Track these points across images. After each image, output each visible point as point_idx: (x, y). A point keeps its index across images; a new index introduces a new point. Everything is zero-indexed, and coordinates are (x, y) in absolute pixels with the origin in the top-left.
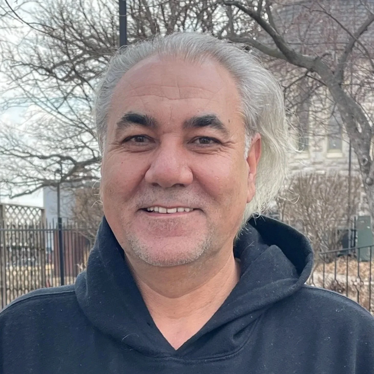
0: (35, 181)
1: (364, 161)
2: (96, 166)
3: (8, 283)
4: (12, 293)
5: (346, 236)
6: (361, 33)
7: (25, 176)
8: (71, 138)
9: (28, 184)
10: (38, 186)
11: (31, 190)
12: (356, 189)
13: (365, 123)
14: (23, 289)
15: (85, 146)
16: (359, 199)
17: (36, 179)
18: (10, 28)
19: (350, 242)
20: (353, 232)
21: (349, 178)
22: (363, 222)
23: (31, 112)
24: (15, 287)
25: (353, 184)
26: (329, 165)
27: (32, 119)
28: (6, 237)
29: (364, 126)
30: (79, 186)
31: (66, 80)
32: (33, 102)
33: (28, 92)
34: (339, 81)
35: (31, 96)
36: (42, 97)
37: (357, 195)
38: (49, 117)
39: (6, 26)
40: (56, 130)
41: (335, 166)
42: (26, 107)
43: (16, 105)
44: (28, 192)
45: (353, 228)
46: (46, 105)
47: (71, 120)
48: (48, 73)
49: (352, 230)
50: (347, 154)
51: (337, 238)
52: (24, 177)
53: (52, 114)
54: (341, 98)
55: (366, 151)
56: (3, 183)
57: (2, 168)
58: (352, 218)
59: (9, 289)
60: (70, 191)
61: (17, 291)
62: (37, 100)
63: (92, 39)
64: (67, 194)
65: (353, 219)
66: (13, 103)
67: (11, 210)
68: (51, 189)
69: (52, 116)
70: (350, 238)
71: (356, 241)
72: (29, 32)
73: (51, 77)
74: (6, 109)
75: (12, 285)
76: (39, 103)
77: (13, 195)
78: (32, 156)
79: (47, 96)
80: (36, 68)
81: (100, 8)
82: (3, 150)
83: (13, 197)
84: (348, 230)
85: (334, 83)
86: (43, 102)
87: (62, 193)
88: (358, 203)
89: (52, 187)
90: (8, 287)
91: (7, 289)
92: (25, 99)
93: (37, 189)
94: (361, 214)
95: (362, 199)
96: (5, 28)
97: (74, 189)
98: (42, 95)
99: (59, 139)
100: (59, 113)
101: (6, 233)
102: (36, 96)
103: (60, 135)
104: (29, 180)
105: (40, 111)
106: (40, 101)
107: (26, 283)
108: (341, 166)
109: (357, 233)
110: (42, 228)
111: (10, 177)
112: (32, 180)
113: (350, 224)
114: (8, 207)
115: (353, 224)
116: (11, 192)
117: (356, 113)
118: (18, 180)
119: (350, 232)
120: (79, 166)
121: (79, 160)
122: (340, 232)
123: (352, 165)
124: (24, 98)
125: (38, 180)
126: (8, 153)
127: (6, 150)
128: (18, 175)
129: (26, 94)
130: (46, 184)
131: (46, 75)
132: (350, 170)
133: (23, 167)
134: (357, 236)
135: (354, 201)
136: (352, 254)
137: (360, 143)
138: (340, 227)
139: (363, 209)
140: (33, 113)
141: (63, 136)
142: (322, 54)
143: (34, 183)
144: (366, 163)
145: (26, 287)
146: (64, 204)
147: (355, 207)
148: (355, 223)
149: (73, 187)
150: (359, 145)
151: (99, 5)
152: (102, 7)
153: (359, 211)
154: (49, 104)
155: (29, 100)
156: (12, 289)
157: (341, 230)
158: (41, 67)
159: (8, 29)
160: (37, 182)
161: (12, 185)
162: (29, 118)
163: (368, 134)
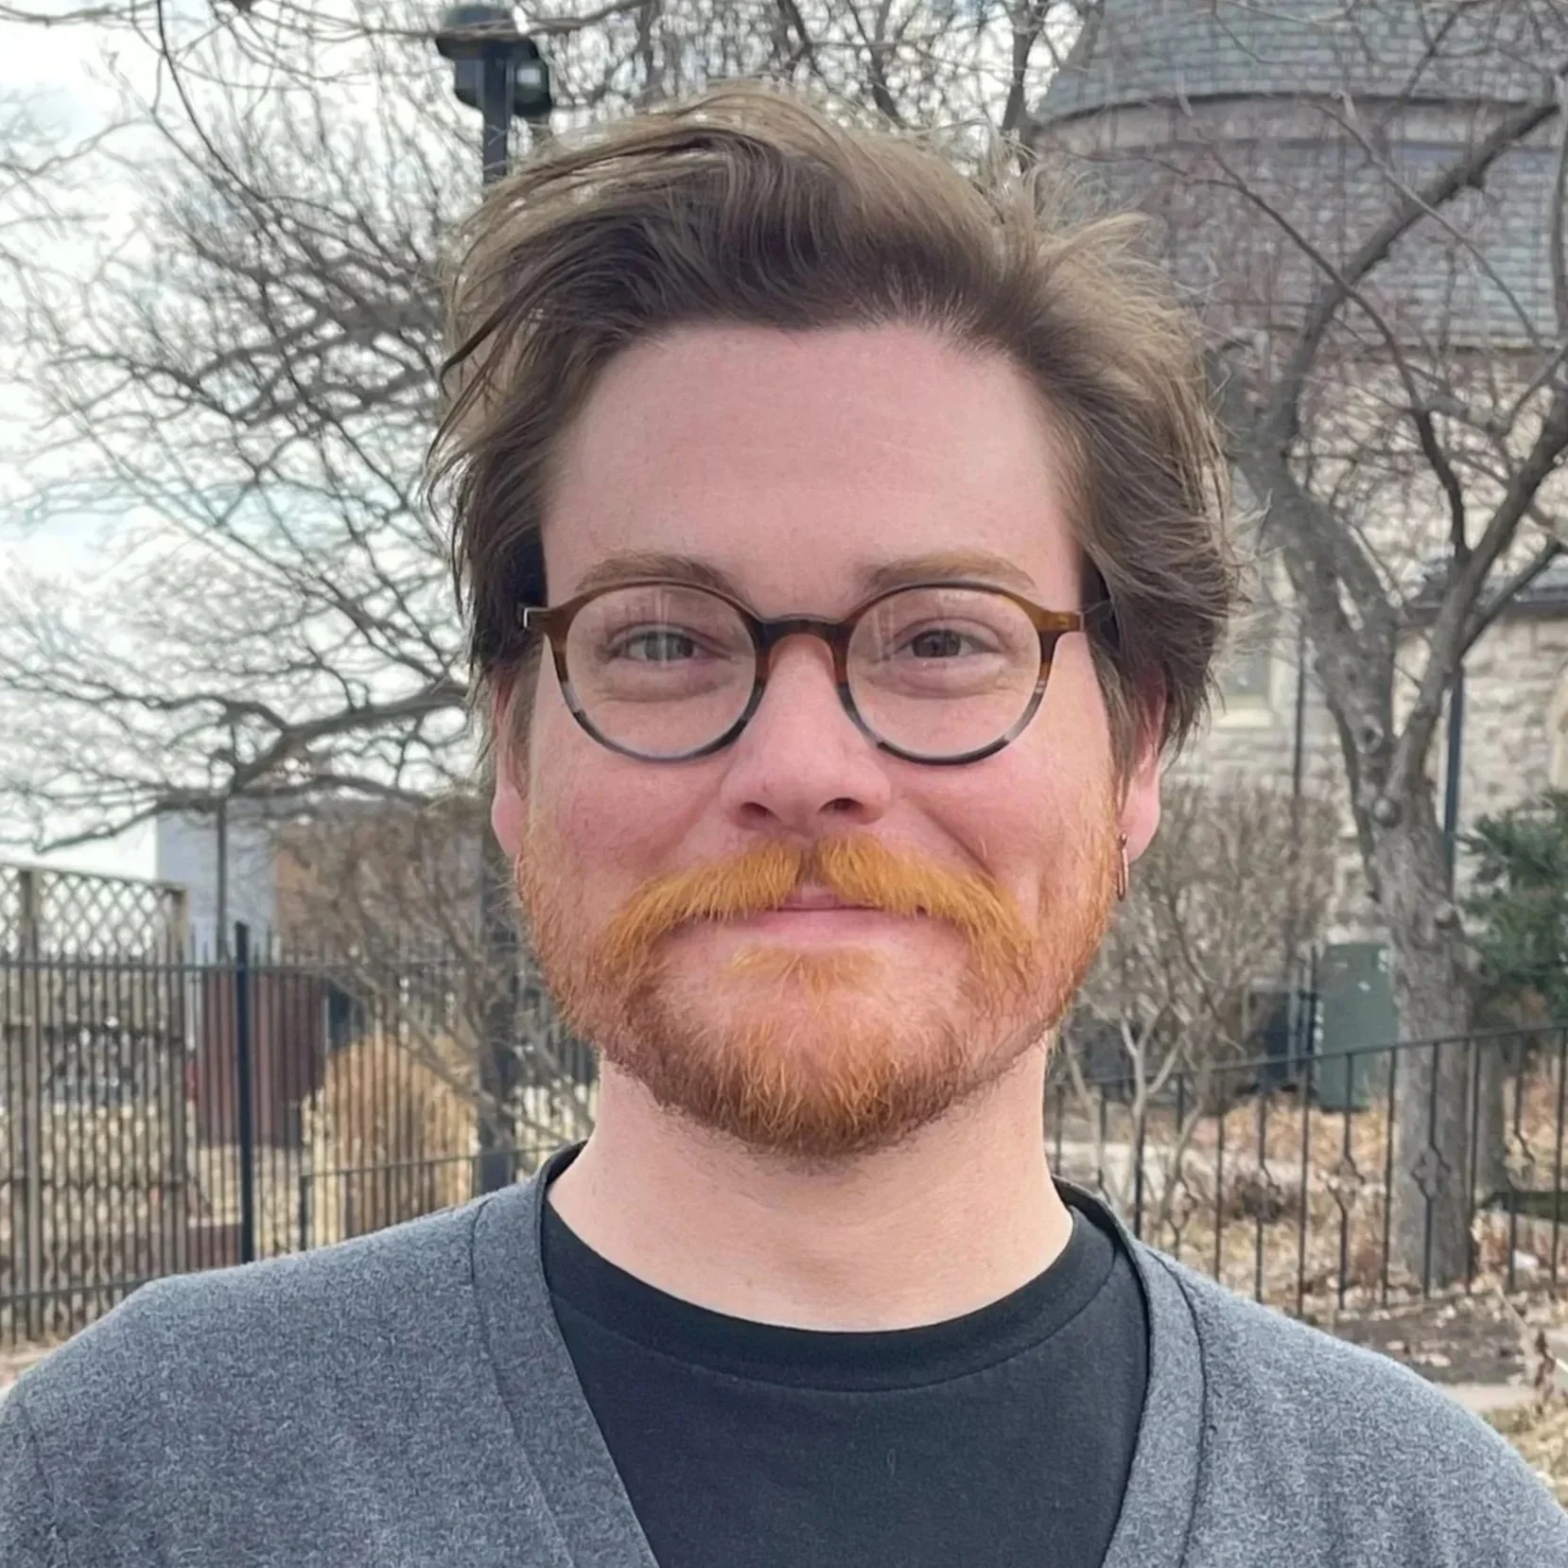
0: (130, 790)
1: (1369, 735)
2: (359, 740)
3: (47, 1161)
4: (62, 1197)
5: (1279, 1017)
6: (1367, 267)
7: (93, 770)
8: (265, 634)
9: (105, 799)
10: (141, 808)
11: (116, 824)
12: (1323, 842)
13: (1373, 598)
14: (103, 1184)
15: (318, 664)
16: (1330, 881)
17: (132, 784)
18: (57, 220)
19: (1292, 1040)
20: (1307, 1004)
21: (1297, 802)
22: (1343, 965)
23: (132, 531)
24: (75, 1175)
25: (1308, 824)
26: (1223, 755)
27: (133, 558)
28: (44, 992)
29: (1368, 608)
30: (293, 814)
31: (252, 416)
32: (139, 494)
33: (123, 459)
34: (1281, 443)
35: (129, 474)
36: (172, 480)
37: (1324, 867)
38: (196, 552)
39: (42, 211)
40: (213, 604)
41: (1243, 757)
42: (110, 512)
43: (75, 504)
44: (102, 830)
45: (1307, 987)
46: (186, 508)
47: (280, 567)
48: (185, 391)
49: (1302, 995)
50: (1289, 716)
51: (1247, 1024)
52: (90, 777)
53: (208, 542)
54: (1288, 504)
55: (1377, 702)
56: (9, 796)
57: (9, 740)
58: (1304, 949)
59: (53, 1182)
60: (261, 832)
61: (82, 1190)
62: (153, 491)
63: (352, 269)
64: (249, 840)
65: (1308, 955)
66: (65, 496)
67: (61, 892)
68: (190, 822)
69: (208, 550)
70: (1292, 1024)
71: (1318, 1034)
72: (129, 236)
73: (197, 407)
74: (42, 520)
75: (60, 1170)
76: (163, 501)
77: (47, 840)
78: (119, 696)
79: (190, 473)
80: (141, 371)
81: (392, 154)
82: (12, 672)
83: (46, 850)
84: (1286, 996)
85: (1263, 447)
86: (174, 497)
87: (233, 837)
88: (1327, 896)
89: (193, 815)
90: (47, 1175)
91: (42, 1183)
92: (110, 486)
93: (137, 819)
94: (1337, 935)
95: (1340, 883)
96: (39, 219)
97: (273, 824)
98: (170, 469)
99: (225, 634)
100: (234, 537)
101: (44, 976)
102: (148, 474)
103: (228, 620)
104: (107, 787)
105: (166, 531)
106: (165, 494)
107: (115, 1162)
108: (1265, 760)
109: (1320, 1006)
110: (174, 960)
111: (37, 777)
112: (119, 785)
113: (1295, 973)
114: (51, 879)
115: (1308, 974)
116: (42, 830)
117: (1341, 560)
118: (68, 784)
119: (1294, 1002)
120: (293, 739)
121: (297, 717)
122: (1262, 1003)
123: (1305, 757)
124: (105, 479)
125: (145, 785)
126: (31, 682)
127: (26, 673)
128: (68, 768)
129: (116, 467)
130: (171, 801)
131: (177, 396)
132: (1297, 772)
133: (90, 739)
134: (1319, 1019)
135: (1311, 888)
136: (1301, 1081)
137: (1356, 670)
138: (1259, 983)
139: (1344, 919)
140: (138, 537)
141: (240, 625)
142: (1220, 342)
143: (126, 797)
144: (1376, 743)
145: (115, 1176)
146: (242, 877)
147: (1317, 909)
148: (1314, 971)
149: (268, 815)
150: (1352, 677)
151: (388, 140)
152: (399, 151)
153: (1328, 925)
154: (195, 505)
155: (124, 490)
156: (60, 1183)
157: (1263, 994)
158: (160, 369)
159: (50, 224)
160: (138, 796)
161: (44, 804)
162: (123, 557)
163: (1384, 639)
